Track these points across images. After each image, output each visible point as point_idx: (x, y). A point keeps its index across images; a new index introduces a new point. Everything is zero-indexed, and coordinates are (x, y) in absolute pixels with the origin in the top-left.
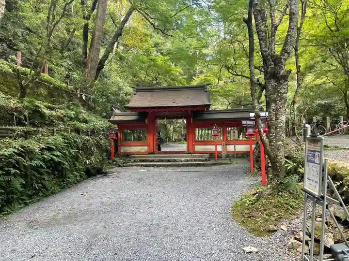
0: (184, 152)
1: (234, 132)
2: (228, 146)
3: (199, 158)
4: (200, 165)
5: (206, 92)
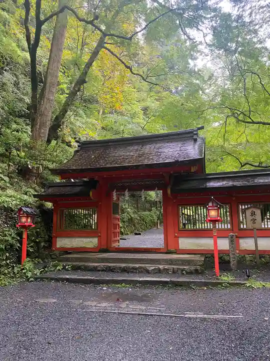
0: (160, 249)
1: (253, 214)
2: (241, 241)
3: (183, 265)
4: (181, 286)
5: (195, 140)
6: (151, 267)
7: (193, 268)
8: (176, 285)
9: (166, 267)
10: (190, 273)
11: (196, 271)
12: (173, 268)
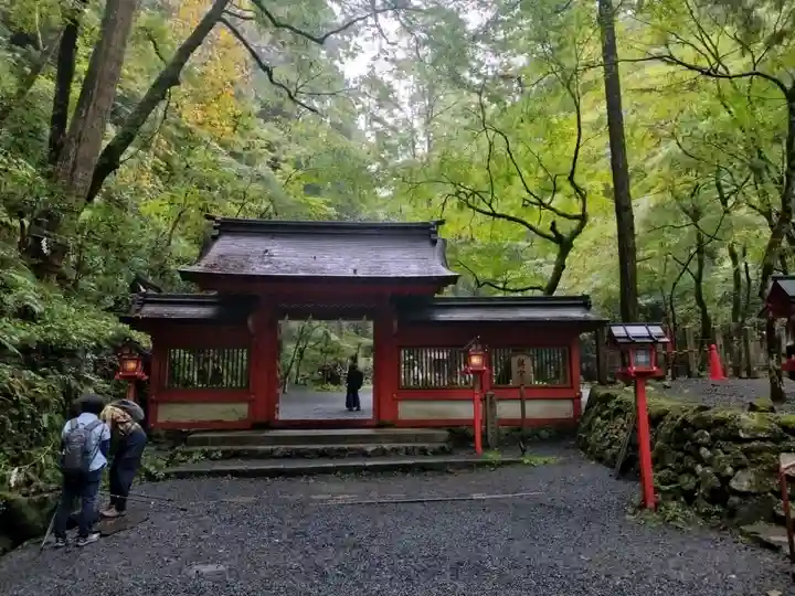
0: (366, 421)
1: (521, 364)
2: (499, 405)
3: (416, 441)
4: (431, 469)
5: (434, 242)
6: (370, 448)
7: (436, 446)
8: (424, 468)
9: (395, 445)
10: (435, 453)
11: (443, 449)
12: (407, 448)
